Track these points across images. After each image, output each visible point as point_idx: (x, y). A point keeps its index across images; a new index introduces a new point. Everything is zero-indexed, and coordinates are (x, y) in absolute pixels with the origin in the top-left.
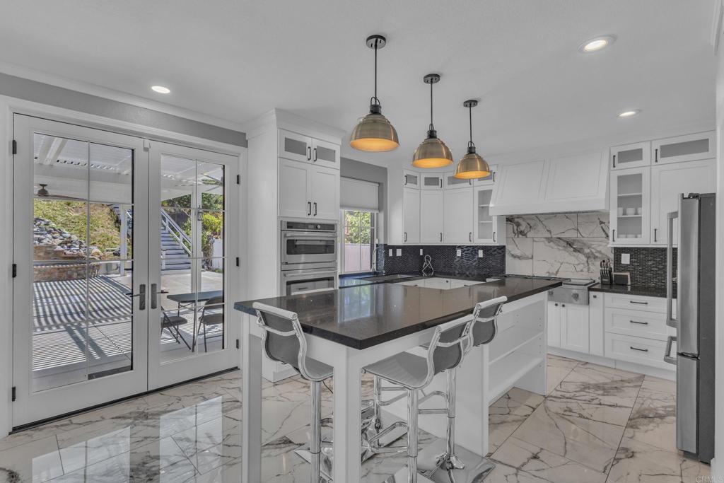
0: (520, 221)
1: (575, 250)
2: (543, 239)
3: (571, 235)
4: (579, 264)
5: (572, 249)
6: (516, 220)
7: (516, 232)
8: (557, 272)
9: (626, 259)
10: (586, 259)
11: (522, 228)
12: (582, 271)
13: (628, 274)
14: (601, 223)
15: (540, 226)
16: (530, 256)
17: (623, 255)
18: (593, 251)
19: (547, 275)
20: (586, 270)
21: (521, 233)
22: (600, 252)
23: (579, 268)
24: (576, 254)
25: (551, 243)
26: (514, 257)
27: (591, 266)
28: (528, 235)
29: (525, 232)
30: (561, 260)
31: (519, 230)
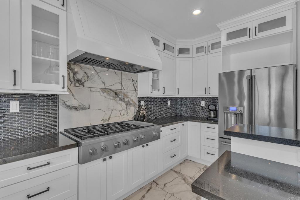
1: (121, 99)
2: (99, 90)
3: (117, 87)
4: (122, 110)
5: (118, 99)
7: (72, 80)
8: (109, 119)
9: (142, 103)
10: (125, 106)
11: (79, 76)
12: (124, 115)
14: (133, 81)
15: (96, 77)
16: (87, 107)
18: (129, 100)
19: (102, 123)
20: (126, 114)
22: (132, 100)
23: (122, 113)
24: (121, 102)
25: (105, 93)
26: (68, 107)
27: (128, 111)
28: (86, 84)
29: (83, 81)
30: (112, 108)
31: (76, 78)
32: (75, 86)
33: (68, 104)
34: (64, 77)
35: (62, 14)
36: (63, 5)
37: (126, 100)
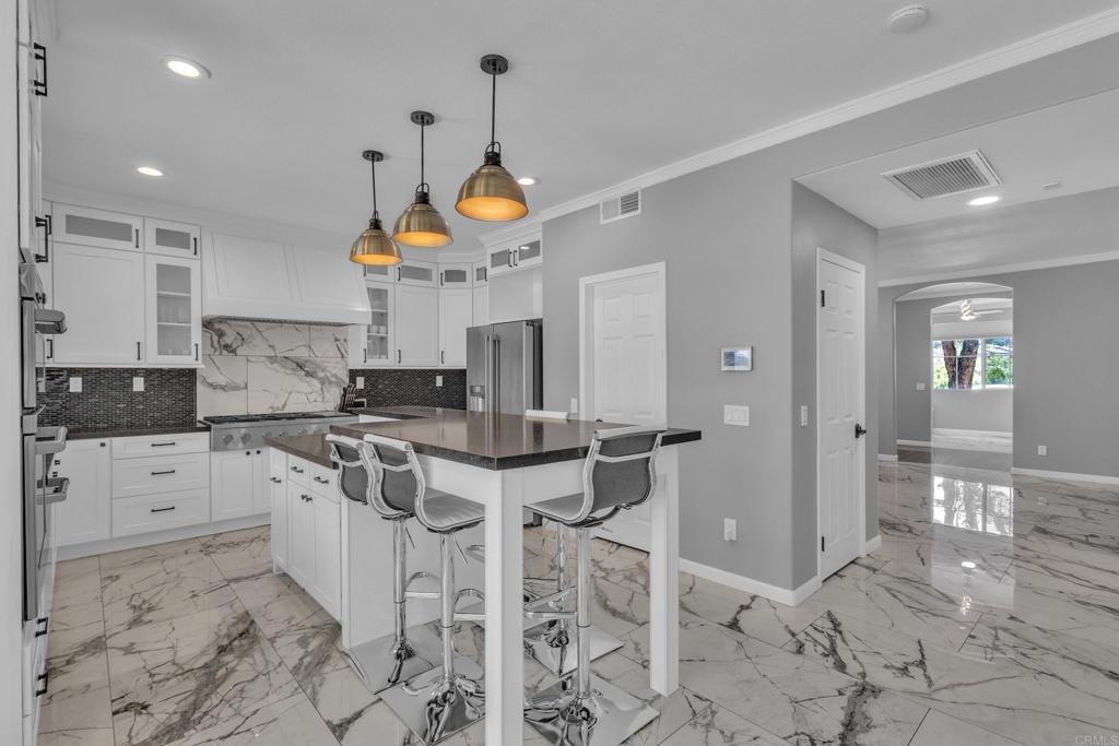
0: (223, 327)
1: (308, 374)
2: (264, 359)
3: (301, 353)
4: (312, 392)
5: (303, 373)
6: (217, 326)
7: (216, 346)
8: (284, 406)
9: (360, 383)
10: (320, 386)
11: (227, 340)
12: (315, 401)
13: (364, 400)
14: (336, 340)
15: (258, 339)
16: (243, 385)
17: (358, 378)
18: (329, 374)
19: (268, 411)
20: (320, 399)
21: (227, 347)
22: (335, 376)
23: (312, 398)
24: (308, 379)
25: (276, 365)
26: (213, 386)
27: (326, 394)
28: (238, 352)
29: (234, 346)
30: (289, 389)
31: (222, 343)
32: (221, 354)
33: (210, 380)
34: (197, 345)
35: (194, 265)
36: (195, 253)
37: (321, 375)
